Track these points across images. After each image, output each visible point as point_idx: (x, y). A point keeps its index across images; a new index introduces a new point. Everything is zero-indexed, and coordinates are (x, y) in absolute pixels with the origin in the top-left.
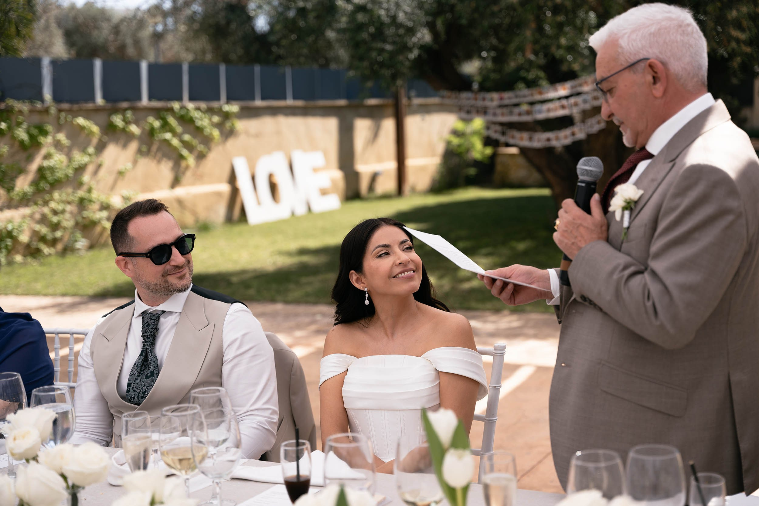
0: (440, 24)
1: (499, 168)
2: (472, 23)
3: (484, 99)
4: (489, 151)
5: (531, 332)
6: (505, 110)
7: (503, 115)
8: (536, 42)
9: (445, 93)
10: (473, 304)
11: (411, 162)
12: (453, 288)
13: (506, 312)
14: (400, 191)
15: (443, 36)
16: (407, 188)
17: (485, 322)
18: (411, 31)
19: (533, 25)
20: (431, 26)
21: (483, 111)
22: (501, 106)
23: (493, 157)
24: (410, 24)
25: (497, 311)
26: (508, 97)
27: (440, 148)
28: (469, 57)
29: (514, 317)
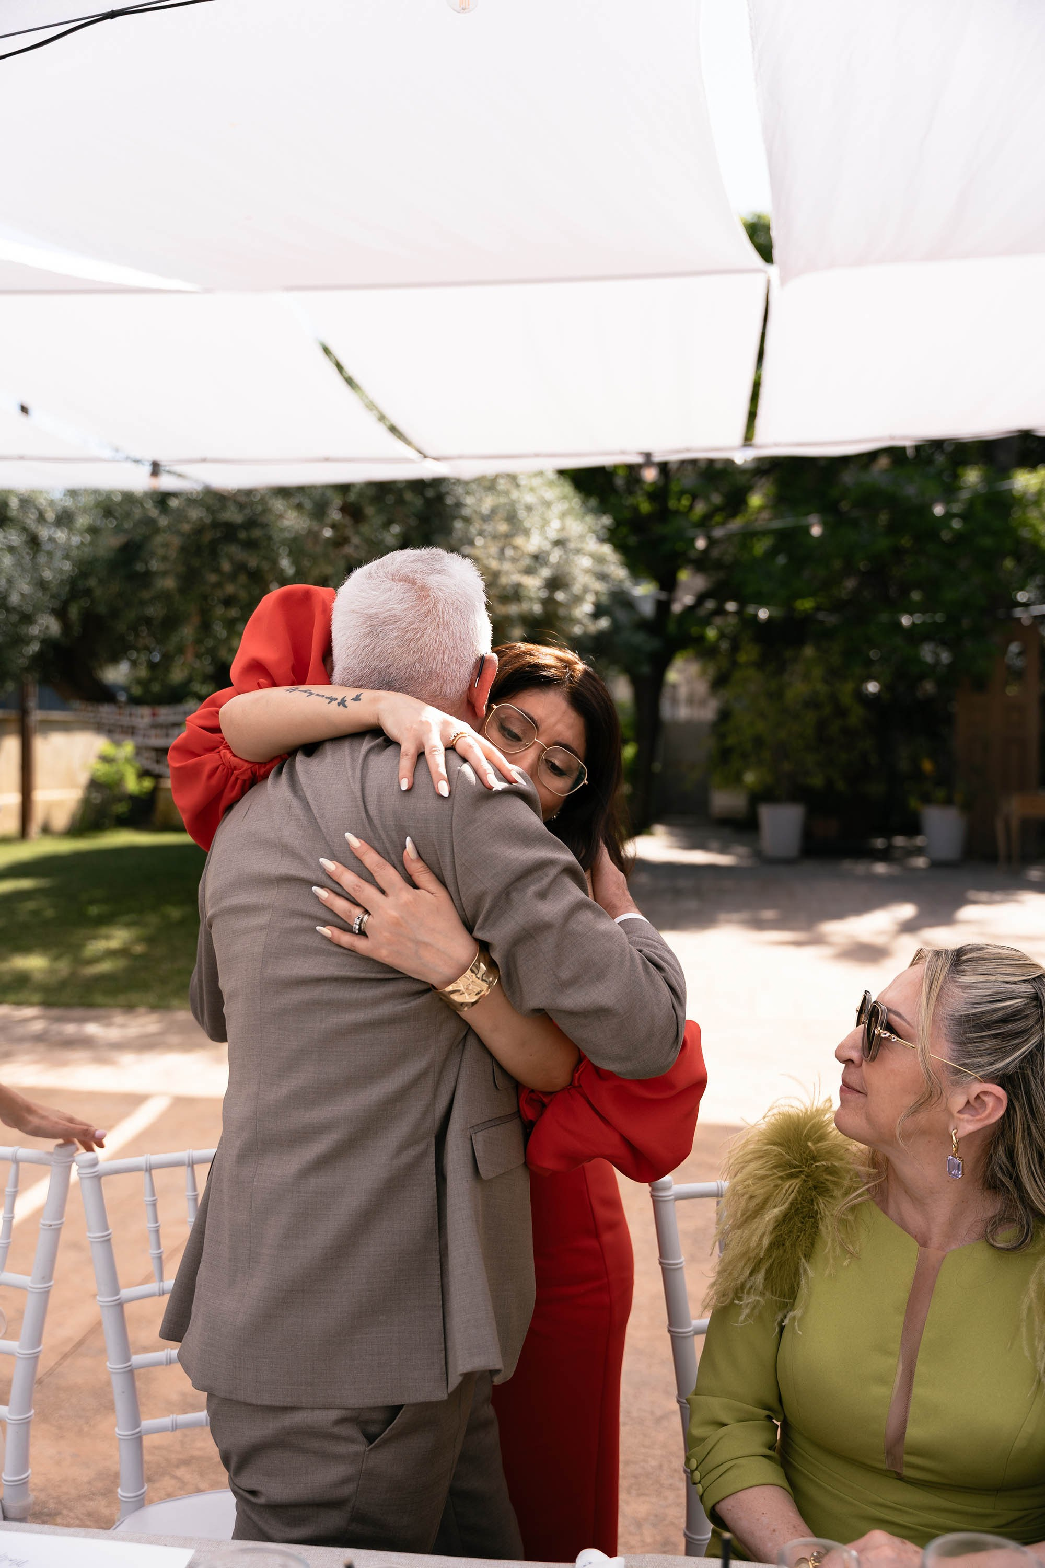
0: (74, 612)
1: (161, 805)
2: (115, 613)
3: (130, 715)
4: (148, 784)
5: (174, 1039)
6: (159, 731)
7: (156, 736)
8: (199, 641)
9: (77, 704)
10: (99, 999)
11: (42, 796)
12: (73, 974)
13: (142, 1010)
14: (24, 833)
15: (77, 630)
16: (35, 828)
17: (109, 1025)
18: (27, 619)
19: (196, 620)
20: (61, 613)
21: (131, 731)
22: (155, 726)
23: (155, 791)
24: (28, 609)
25: (130, 1008)
26: (166, 714)
27: (83, 779)
28: (114, 659)
29: (154, 1017)
